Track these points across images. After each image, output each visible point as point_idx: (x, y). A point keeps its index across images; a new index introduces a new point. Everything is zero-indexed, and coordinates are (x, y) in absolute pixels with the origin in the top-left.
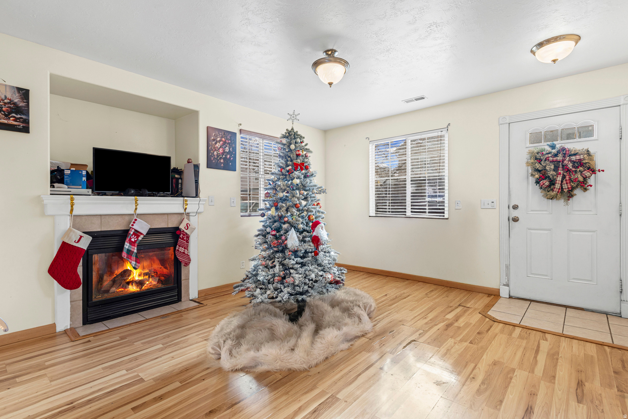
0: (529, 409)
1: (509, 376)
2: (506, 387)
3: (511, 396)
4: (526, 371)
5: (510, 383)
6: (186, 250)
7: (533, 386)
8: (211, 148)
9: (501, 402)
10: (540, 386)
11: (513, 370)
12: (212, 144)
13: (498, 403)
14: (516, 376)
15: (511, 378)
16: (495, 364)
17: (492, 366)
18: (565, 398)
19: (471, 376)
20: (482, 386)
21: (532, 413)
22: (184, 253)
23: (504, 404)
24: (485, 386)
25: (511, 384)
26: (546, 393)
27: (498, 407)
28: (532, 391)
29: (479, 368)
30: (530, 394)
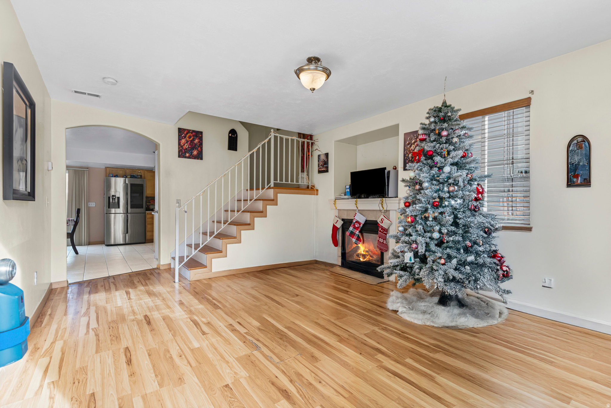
0: (129, 363)
1: (159, 376)
2: (154, 366)
3: (146, 362)
4: (150, 393)
5: (155, 371)
6: (385, 241)
7: (136, 382)
8: (406, 152)
9: (149, 355)
10: (129, 386)
11: (161, 385)
12: (407, 148)
13: (150, 353)
14: (154, 382)
15: (156, 376)
16: (180, 379)
17: (180, 375)
18: (105, 390)
19: (183, 356)
20: (169, 355)
21: (127, 362)
22: (383, 243)
23: (147, 355)
24: (167, 357)
25: (152, 371)
26: (123, 383)
27: (149, 351)
28: (134, 377)
29: (186, 366)
30: (135, 373)
